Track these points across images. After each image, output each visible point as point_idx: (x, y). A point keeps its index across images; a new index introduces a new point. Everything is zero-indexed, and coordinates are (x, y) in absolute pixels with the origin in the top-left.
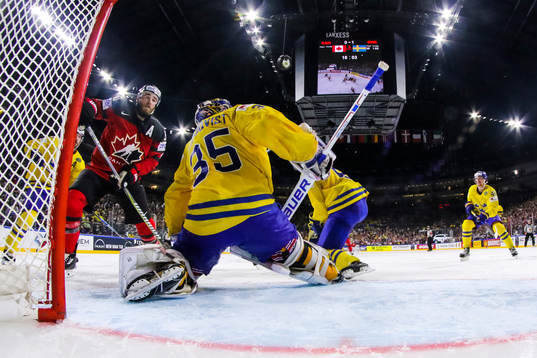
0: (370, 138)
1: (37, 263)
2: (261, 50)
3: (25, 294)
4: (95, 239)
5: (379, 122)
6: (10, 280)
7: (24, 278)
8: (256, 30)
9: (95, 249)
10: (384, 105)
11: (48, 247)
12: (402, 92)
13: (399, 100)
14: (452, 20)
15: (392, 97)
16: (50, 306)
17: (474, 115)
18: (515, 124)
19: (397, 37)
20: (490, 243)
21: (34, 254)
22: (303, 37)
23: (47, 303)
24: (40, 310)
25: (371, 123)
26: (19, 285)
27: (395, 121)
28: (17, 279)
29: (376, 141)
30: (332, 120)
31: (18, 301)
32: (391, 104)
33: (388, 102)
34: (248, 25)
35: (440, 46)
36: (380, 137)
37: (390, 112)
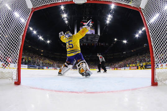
0: (92, 44)
1: (15, 71)
2: (67, 23)
3: (11, 78)
4: (28, 66)
5: (93, 40)
6: (8, 75)
7: (11, 75)
8: (66, 19)
9: (28, 68)
10: (95, 37)
11: (17, 67)
12: (99, 34)
13: (98, 35)
14: (111, 17)
15: (97, 35)
16: (17, 81)
17: (116, 39)
18: (125, 42)
19: (98, 21)
20: (119, 69)
21: (14, 69)
22: (77, 21)
23: (16, 80)
24: (15, 82)
25: (92, 41)
26: (10, 76)
27: (97, 40)
28: (10, 75)
29: (93, 45)
30: (83, 40)
31: (10, 80)
32: (96, 37)
33: (96, 36)
34: (64, 18)
35: (108, 23)
36: (94, 44)
37: (96, 38)
